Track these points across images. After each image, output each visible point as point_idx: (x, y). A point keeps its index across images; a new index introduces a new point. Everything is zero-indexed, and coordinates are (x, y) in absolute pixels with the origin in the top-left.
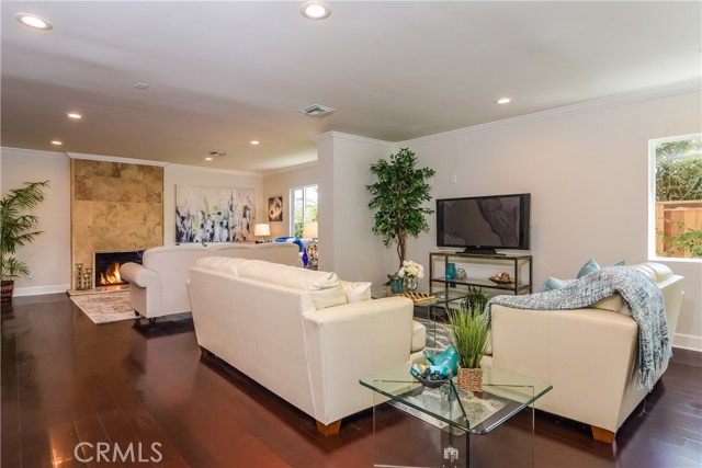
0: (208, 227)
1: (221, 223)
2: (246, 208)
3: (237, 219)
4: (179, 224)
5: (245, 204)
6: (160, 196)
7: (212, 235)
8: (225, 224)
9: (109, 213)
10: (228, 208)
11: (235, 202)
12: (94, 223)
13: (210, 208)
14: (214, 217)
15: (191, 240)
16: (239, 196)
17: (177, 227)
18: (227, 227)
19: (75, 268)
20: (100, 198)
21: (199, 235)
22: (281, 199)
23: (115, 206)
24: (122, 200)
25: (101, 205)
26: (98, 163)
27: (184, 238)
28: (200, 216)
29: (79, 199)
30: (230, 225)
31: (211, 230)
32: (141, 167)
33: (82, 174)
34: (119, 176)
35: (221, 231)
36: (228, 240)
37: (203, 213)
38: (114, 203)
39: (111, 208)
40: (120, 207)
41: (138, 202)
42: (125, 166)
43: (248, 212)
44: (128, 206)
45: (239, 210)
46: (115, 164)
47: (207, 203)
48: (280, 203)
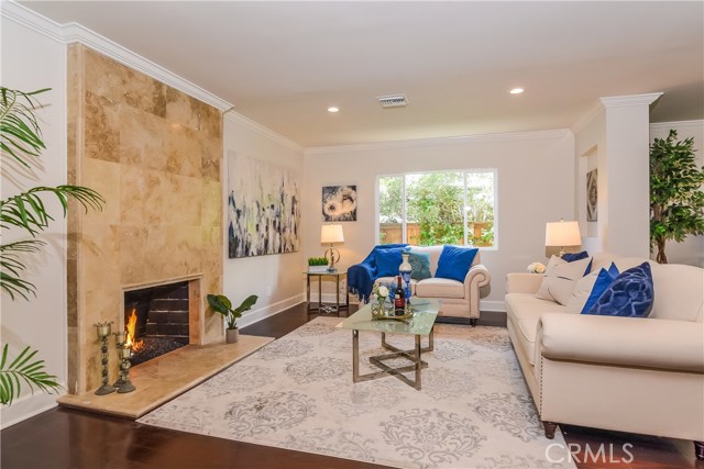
0: (263, 229)
1: (275, 222)
2: (294, 201)
3: (286, 216)
4: (234, 223)
5: (293, 194)
6: (217, 167)
7: (266, 243)
8: (277, 224)
9: (148, 195)
10: (280, 198)
11: (286, 190)
12: (123, 218)
13: (265, 196)
14: (268, 211)
15: (246, 253)
16: (289, 180)
17: (231, 230)
18: (279, 228)
19: (85, 336)
20: (134, 159)
21: (256, 243)
22: (354, 188)
23: (157, 182)
24: (169, 169)
25: (136, 176)
26: (131, 73)
27: (239, 249)
28: (256, 209)
29: (95, 155)
30: (282, 227)
31: (265, 234)
32: (196, 105)
33: (100, 92)
34: (163, 115)
35: (274, 237)
36: (280, 251)
37: (258, 205)
38: (156, 174)
39: (153, 183)
40: (165, 185)
41: (192, 176)
42: (173, 95)
43: (295, 206)
44: (176, 182)
45: (288, 201)
46: (159, 85)
47: (262, 189)
48: (353, 194)
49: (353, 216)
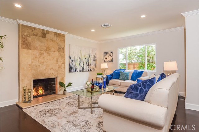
0: (82, 65)
1: (86, 63)
2: (94, 57)
3: (91, 61)
4: (71, 63)
5: (94, 55)
6: (63, 49)
7: (83, 69)
8: (87, 64)
9: (40, 57)
10: (88, 56)
11: (91, 54)
12: (32, 62)
13: (83, 56)
14: (84, 60)
15: (75, 71)
16: (92, 51)
17: (70, 65)
18: (88, 65)
19: (21, 89)
20: (35, 48)
21: (79, 68)
22: (112, 52)
23: (43, 54)
24: (47, 50)
25: (36, 52)
26: (35, 28)
27: (73, 70)
28: (79, 60)
29: (24, 48)
30: (89, 64)
31: (83, 66)
32: (55, 34)
33: (26, 34)
34: (45, 37)
35: (86, 67)
36: (89, 71)
37: (80, 58)
38: (42, 52)
39: (41, 54)
40: (45, 54)
41: (54, 52)
42: (48, 32)
43: (95, 58)
44: (49, 53)
45: (92, 57)
46: (43, 30)
47: (81, 54)
48: (112, 54)
49: (112, 61)
